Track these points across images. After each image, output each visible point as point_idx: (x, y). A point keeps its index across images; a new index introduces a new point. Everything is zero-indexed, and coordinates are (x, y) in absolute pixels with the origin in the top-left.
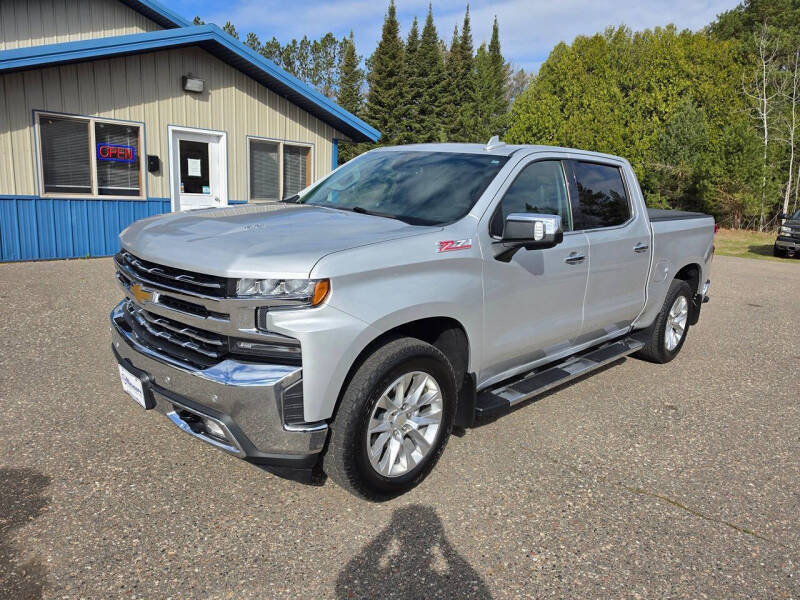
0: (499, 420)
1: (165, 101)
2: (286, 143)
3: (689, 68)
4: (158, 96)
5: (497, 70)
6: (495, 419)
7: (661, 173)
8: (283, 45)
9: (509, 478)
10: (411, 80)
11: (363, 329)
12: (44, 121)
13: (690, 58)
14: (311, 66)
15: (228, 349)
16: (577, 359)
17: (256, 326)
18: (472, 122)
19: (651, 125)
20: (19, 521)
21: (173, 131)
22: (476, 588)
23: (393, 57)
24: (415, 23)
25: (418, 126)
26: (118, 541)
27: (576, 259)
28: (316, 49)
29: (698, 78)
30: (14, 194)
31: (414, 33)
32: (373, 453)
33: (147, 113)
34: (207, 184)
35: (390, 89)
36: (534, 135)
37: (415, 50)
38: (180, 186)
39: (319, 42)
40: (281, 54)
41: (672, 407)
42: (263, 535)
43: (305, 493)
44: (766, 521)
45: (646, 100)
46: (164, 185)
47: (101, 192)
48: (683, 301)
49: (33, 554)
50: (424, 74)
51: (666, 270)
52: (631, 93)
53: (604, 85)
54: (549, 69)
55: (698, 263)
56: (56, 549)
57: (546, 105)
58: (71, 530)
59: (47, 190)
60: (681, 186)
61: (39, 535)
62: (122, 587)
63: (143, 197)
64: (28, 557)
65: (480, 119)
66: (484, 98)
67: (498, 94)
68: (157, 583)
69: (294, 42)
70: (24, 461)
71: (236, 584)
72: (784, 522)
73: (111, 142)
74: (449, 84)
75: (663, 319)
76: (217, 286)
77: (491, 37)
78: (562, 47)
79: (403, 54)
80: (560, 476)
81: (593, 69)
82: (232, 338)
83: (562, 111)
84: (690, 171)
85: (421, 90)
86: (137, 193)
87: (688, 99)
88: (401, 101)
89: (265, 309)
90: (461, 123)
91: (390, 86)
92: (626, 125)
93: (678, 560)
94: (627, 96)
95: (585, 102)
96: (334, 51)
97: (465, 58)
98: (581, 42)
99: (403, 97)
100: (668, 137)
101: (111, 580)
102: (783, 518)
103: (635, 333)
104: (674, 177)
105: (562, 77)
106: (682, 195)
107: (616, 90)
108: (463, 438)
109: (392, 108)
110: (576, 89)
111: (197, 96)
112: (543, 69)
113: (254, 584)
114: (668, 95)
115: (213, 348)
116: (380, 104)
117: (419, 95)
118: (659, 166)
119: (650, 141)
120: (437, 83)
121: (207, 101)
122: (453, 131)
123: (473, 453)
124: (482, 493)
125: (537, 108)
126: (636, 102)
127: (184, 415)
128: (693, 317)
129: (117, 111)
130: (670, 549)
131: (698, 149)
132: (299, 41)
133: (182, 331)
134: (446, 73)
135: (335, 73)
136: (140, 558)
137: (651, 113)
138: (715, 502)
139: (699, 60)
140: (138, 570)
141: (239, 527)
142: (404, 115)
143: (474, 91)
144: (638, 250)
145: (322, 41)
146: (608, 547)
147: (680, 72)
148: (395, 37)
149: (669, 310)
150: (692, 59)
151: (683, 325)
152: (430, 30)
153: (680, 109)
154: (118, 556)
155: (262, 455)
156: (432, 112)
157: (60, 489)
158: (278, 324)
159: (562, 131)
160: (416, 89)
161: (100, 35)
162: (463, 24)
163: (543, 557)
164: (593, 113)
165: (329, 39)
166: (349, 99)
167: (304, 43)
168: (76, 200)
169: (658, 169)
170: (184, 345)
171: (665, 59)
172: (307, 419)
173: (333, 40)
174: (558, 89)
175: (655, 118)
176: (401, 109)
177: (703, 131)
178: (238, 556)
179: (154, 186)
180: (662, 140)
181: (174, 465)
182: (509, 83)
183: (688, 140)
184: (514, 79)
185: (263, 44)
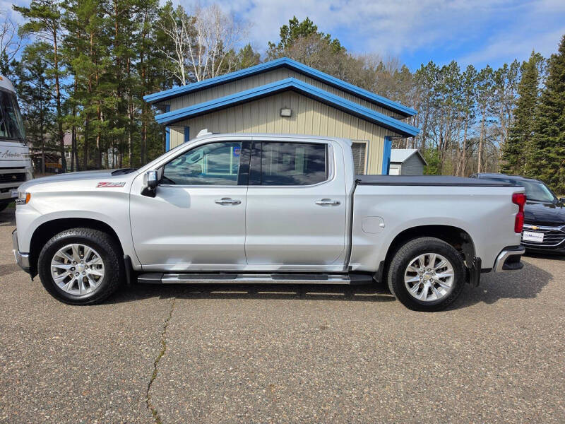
1: (271, 123)
4: (267, 121)
8: (495, 69)
11: (39, 216)
27: (229, 202)
28: (524, 68)
33: (260, 130)
39: (527, 62)
69: (505, 66)
96: (542, 66)
111: (289, 118)
121: (295, 120)
129: (245, 131)
132: (509, 64)
145: (531, 61)
165: (537, 58)
167: (515, 65)
173: (541, 58)
185: (479, 71)
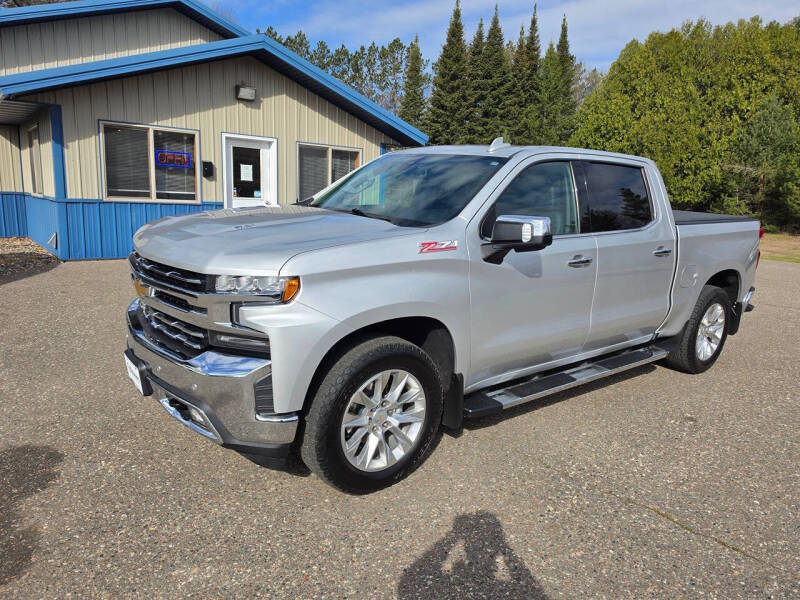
0: (500, 424)
1: (220, 110)
2: (336, 148)
3: (775, 62)
4: (213, 105)
5: (564, 71)
6: (496, 422)
7: (740, 175)
8: (352, 52)
9: (494, 480)
10: (475, 83)
11: (333, 326)
12: (108, 130)
13: (778, 52)
14: (379, 72)
15: (209, 342)
16: (590, 365)
17: (232, 320)
18: (537, 123)
19: (731, 125)
20: (27, 492)
21: (227, 138)
22: (429, 583)
23: (457, 60)
24: (481, 25)
25: (480, 129)
26: (107, 515)
27: (583, 262)
28: (384, 55)
29: (785, 73)
30: (80, 197)
31: (480, 35)
32: (349, 447)
33: (202, 121)
34: (259, 189)
35: (454, 92)
36: (602, 137)
37: (480, 53)
38: (233, 191)
39: (386, 47)
40: (349, 60)
41: (691, 419)
42: (240, 518)
43: (289, 482)
44: (761, 540)
45: (726, 98)
46: (218, 189)
47: (159, 196)
48: (719, 309)
49: (32, 521)
50: (488, 76)
51: (695, 276)
52: (709, 91)
53: (680, 83)
54: (620, 67)
55: (736, 269)
56: (53, 517)
57: (616, 104)
58: (71, 502)
59: (110, 194)
60: (762, 188)
61: (42, 505)
62: (102, 556)
63: (198, 201)
64: (28, 523)
65: (545, 121)
66: (551, 99)
67: (565, 95)
68: (132, 554)
69: (363, 49)
70: (46, 439)
71: (203, 561)
72: (782, 543)
73: (169, 148)
74: (514, 86)
75: (693, 326)
76: (198, 281)
77: (559, 36)
78: (634, 44)
79: (468, 57)
80: (548, 481)
81: (667, 67)
82: (212, 331)
83: (633, 110)
84: (773, 173)
85: (485, 93)
86: (193, 197)
87: (772, 96)
88: (464, 104)
89: (240, 304)
90: (526, 126)
91: (453, 90)
92: (702, 125)
93: (649, 572)
94: (704, 94)
95: (658, 101)
96: (402, 56)
97: (532, 59)
98: (654, 39)
99: (466, 101)
100: (749, 137)
101: (93, 549)
102: (781, 538)
103: (659, 341)
104: (755, 180)
105: (633, 76)
106: (763, 199)
107: (692, 88)
108: (458, 439)
109: (454, 111)
110: (648, 88)
111: (249, 104)
112: (614, 67)
113: (219, 563)
114: (751, 92)
115: (197, 340)
116: (443, 107)
117: (482, 98)
118: (737, 168)
119: (729, 142)
120: (502, 84)
121: (259, 108)
122: (518, 133)
123: (465, 454)
124: (463, 492)
125: (607, 108)
126: (714, 100)
127: (173, 402)
128: (731, 325)
129: (174, 120)
130: (644, 561)
131: (783, 149)
132: (367, 48)
133: (173, 324)
134: (511, 75)
135: (401, 78)
136: (123, 531)
137: (730, 112)
138: (710, 517)
139: (787, 54)
140: (119, 542)
141: (220, 509)
142: (467, 119)
143: (540, 91)
144: (658, 255)
145: (390, 47)
146: (578, 554)
147: (765, 67)
148: (459, 40)
149: (701, 318)
150: (780, 52)
151: (719, 335)
152: (495, 32)
153: (763, 107)
154: (104, 529)
155: (237, 442)
156: (495, 115)
157: (70, 465)
158: (249, 319)
159: (632, 132)
160: (479, 92)
161: (167, 47)
162: (530, 24)
163: (507, 558)
164: (666, 112)
165: (396, 44)
166: (413, 102)
167: (373, 49)
168: (121, 203)
169: (736, 171)
170: (175, 337)
171: (748, 53)
172: (277, 410)
173: (400, 45)
174: (629, 89)
175: (736, 117)
176: (464, 112)
177: (790, 130)
178: (212, 536)
179: (208, 191)
180: (742, 140)
181: (175, 450)
182: (581, 83)
183: (771, 139)
184: (587, 79)
185: (333, 52)
